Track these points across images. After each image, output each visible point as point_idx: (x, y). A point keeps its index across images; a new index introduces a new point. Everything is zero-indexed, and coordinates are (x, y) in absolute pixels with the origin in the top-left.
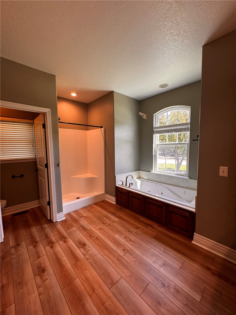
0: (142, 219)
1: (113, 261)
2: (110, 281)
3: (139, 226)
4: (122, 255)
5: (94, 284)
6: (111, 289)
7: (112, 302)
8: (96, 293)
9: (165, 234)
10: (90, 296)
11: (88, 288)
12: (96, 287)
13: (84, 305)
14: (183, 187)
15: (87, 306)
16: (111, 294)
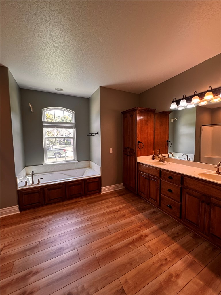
0: (65, 203)
1: (93, 229)
2: (106, 233)
3: (72, 206)
4: (91, 222)
5: (105, 242)
6: (112, 233)
7: (119, 234)
8: (111, 242)
9: (90, 199)
10: (112, 245)
11: (106, 247)
12: (107, 242)
13: (116, 250)
14: (75, 169)
15: (117, 247)
16: (115, 234)
